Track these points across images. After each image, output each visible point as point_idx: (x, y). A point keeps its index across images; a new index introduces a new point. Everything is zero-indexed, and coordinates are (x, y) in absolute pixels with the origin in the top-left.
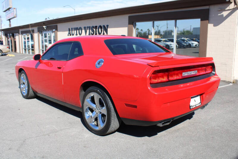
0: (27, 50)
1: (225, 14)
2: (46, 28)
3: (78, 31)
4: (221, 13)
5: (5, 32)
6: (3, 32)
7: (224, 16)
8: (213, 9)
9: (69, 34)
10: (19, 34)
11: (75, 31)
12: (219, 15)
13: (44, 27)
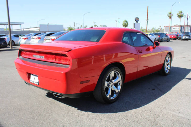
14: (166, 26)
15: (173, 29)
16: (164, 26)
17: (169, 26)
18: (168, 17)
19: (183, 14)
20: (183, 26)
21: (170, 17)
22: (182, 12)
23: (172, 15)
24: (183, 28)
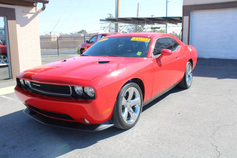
1: (29, 16)
4: (25, 15)
7: (29, 18)
8: (18, 10)
12: (24, 16)
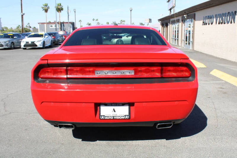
0: (176, 40)
2: (186, 17)
3: (210, 19)
5: (161, 22)
6: (160, 22)
9: (203, 24)
10: (170, 23)
11: (208, 20)
13: (185, 16)
14: (41, 23)
15: (50, 27)
16: (39, 23)
17: (45, 23)
18: (43, 10)
19: (62, 7)
20: (63, 23)
21: (46, 11)
22: (60, 5)
23: (48, 8)
24: (64, 26)
